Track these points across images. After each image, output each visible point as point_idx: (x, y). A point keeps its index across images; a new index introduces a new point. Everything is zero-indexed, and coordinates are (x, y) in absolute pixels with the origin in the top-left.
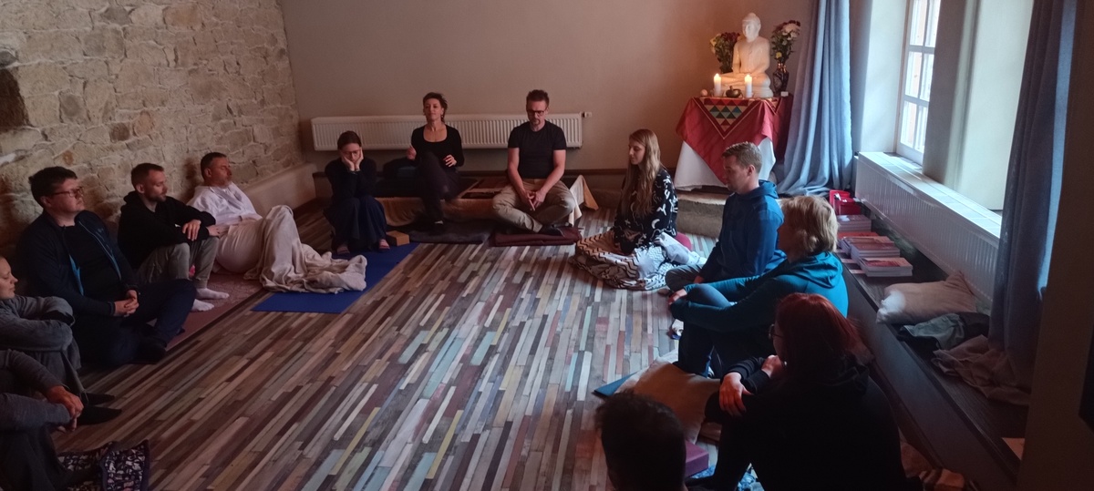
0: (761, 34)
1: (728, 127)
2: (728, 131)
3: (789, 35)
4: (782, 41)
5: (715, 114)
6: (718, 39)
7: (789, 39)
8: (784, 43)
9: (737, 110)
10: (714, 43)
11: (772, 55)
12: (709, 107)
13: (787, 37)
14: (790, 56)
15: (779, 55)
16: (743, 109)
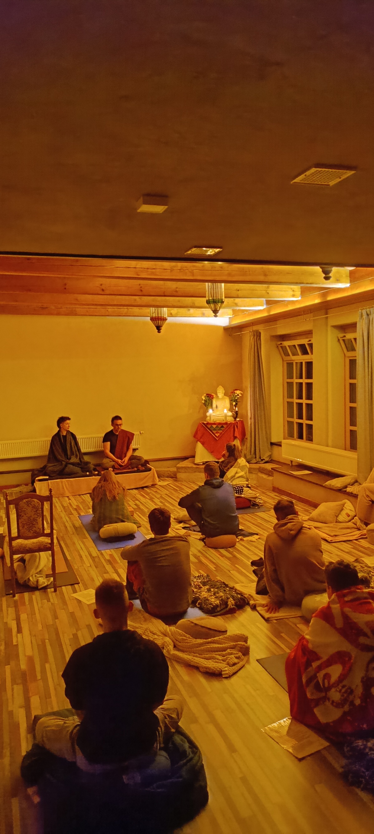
0: (225, 394)
1: (219, 434)
2: (219, 436)
3: (238, 395)
4: (235, 397)
5: (212, 429)
6: (205, 397)
7: (238, 397)
8: (236, 398)
9: (222, 427)
10: (204, 399)
11: (231, 404)
12: (209, 426)
13: (236, 396)
14: (238, 404)
15: (234, 403)
16: (225, 426)
